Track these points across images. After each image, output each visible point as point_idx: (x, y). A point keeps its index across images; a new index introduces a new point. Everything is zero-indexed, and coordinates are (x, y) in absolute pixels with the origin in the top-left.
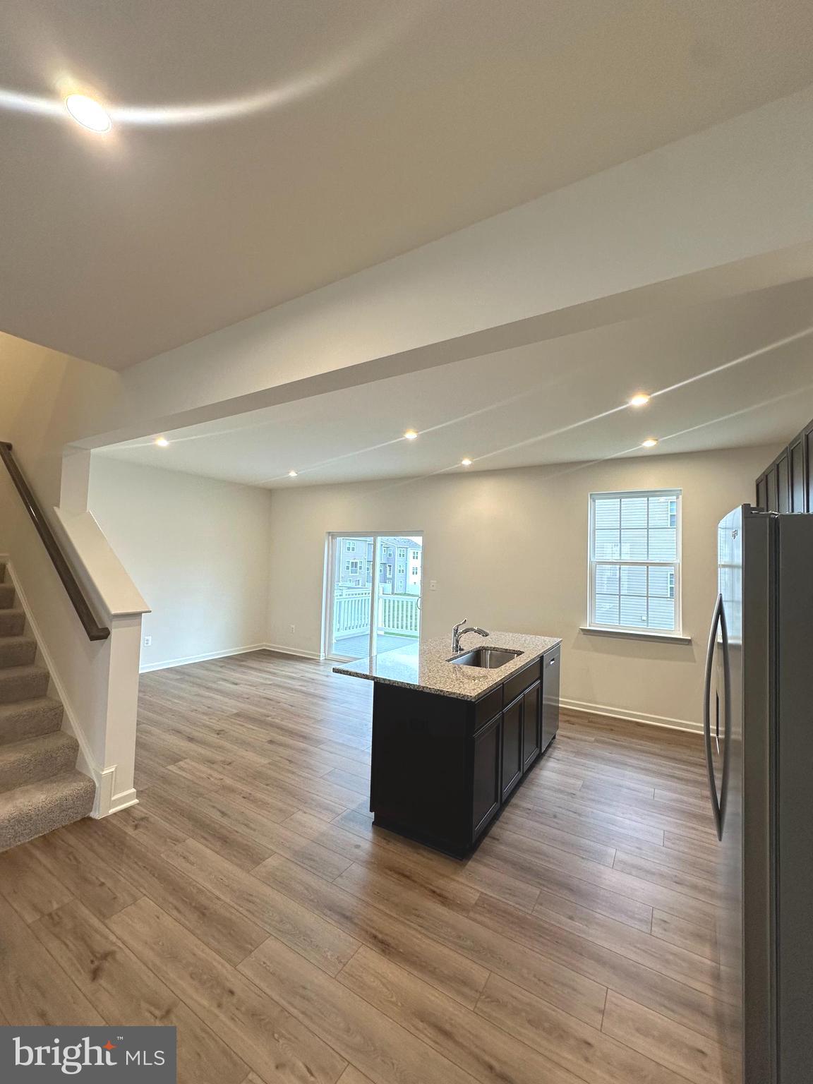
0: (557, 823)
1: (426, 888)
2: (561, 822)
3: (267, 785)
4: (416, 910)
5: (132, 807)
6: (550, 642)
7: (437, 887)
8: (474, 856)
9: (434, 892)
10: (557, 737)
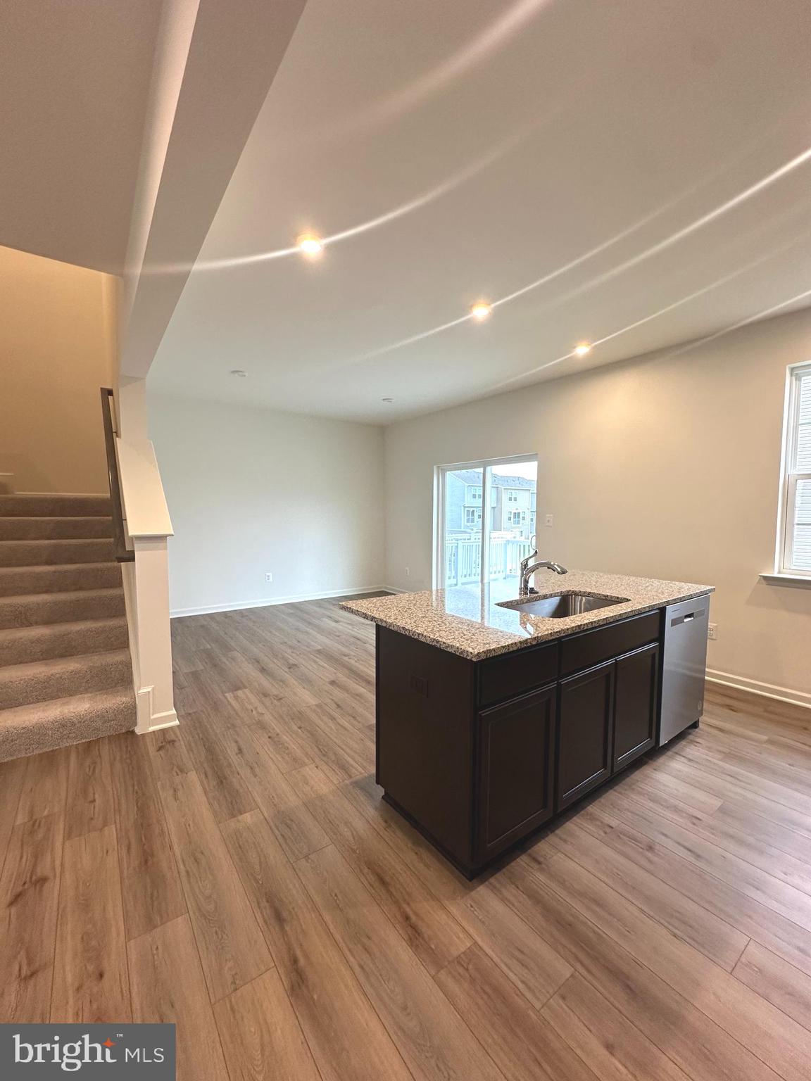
0: (650, 861)
1: (400, 908)
2: (655, 859)
3: (300, 728)
4: (369, 938)
5: (171, 728)
7: (416, 914)
8: (492, 880)
9: (407, 918)
10: (701, 725)
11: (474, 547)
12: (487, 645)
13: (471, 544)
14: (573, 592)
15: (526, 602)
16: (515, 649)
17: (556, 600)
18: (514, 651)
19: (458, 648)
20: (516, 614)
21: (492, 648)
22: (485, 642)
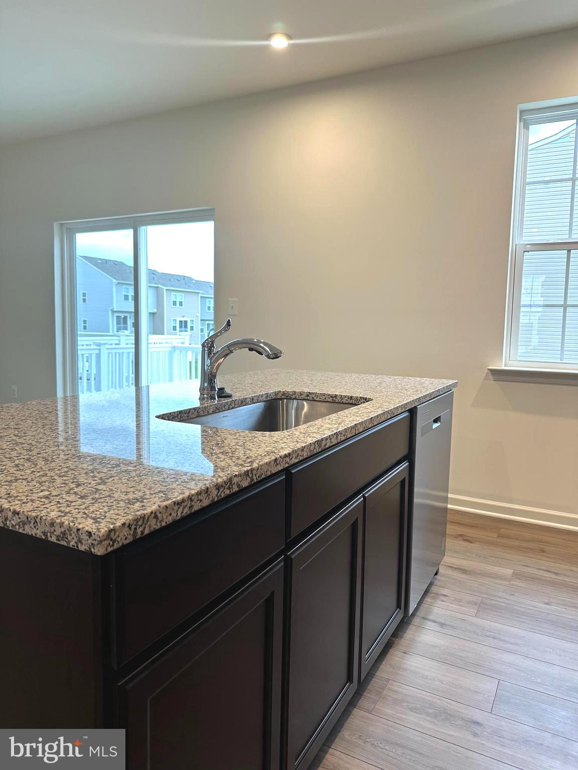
6: (431, 385)
11: (125, 355)
12: (138, 505)
13: (121, 351)
14: (284, 394)
15: (214, 412)
16: (206, 503)
17: (259, 407)
18: (203, 510)
19: (52, 524)
20: (194, 430)
21: (149, 511)
22: (131, 496)
